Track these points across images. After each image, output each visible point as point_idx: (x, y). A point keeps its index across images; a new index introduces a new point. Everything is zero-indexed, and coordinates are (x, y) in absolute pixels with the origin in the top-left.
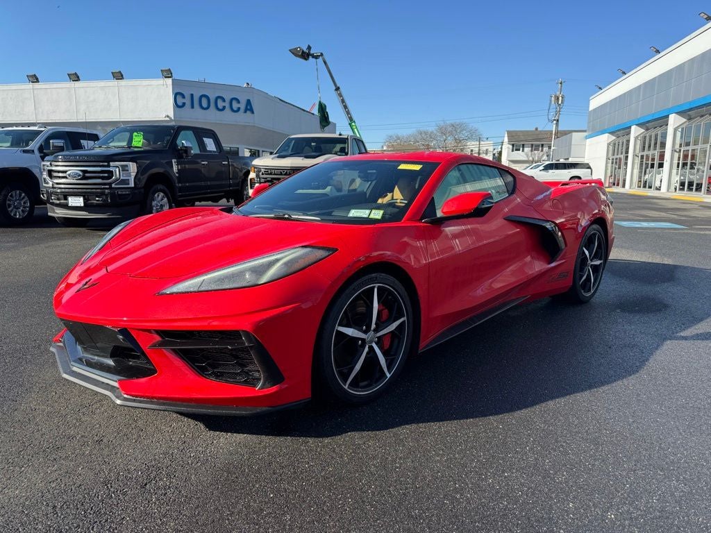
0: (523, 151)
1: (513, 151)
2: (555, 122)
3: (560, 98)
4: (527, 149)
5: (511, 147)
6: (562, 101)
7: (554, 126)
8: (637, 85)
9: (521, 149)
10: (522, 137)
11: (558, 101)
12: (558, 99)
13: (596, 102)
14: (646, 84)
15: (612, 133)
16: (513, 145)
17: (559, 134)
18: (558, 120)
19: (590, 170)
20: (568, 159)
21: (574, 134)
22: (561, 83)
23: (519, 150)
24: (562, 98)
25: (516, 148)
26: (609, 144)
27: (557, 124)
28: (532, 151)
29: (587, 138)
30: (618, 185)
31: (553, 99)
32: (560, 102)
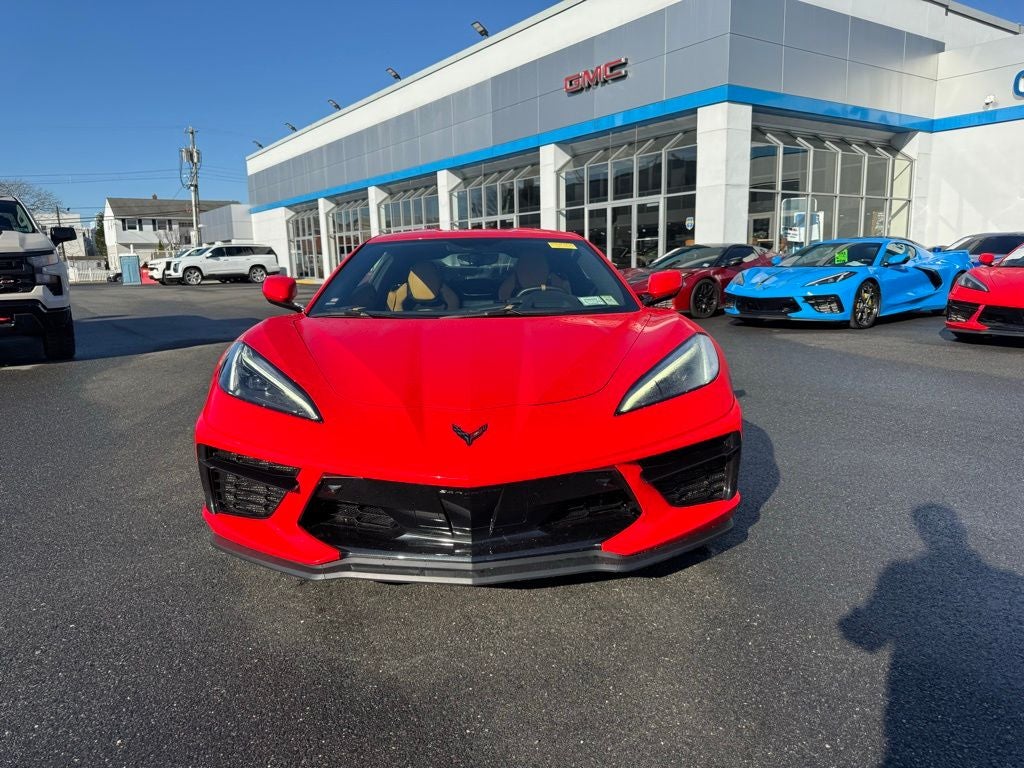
0: (141, 229)
1: (124, 229)
2: (192, 188)
3: (195, 154)
4: (148, 228)
5: (120, 223)
6: (198, 158)
7: (193, 194)
8: (317, 146)
9: (138, 227)
10: (136, 209)
11: (192, 160)
12: (191, 155)
13: (257, 163)
14: (330, 146)
15: (289, 207)
16: (123, 221)
17: (203, 207)
18: (196, 186)
19: (273, 256)
20: (230, 241)
21: (232, 206)
22: (192, 133)
23: (135, 228)
24: (198, 154)
25: (127, 224)
26: (288, 222)
27: (196, 191)
28: (155, 229)
29: (251, 212)
30: (313, 275)
31: (184, 154)
32: (195, 160)
